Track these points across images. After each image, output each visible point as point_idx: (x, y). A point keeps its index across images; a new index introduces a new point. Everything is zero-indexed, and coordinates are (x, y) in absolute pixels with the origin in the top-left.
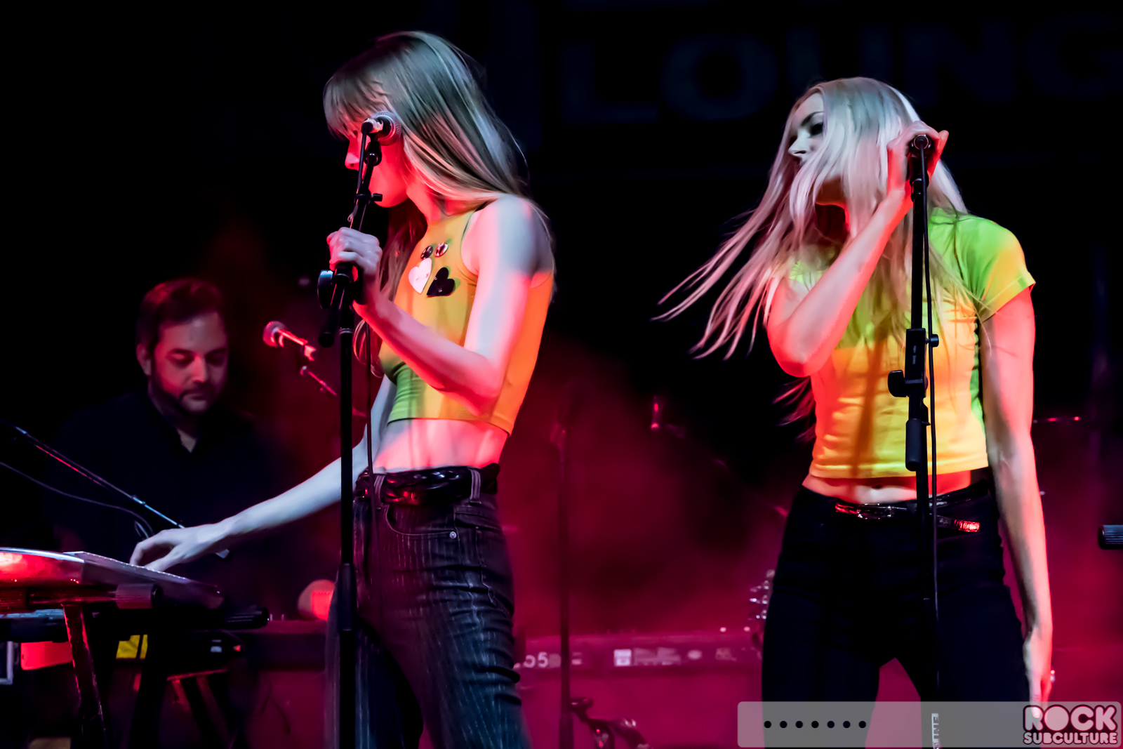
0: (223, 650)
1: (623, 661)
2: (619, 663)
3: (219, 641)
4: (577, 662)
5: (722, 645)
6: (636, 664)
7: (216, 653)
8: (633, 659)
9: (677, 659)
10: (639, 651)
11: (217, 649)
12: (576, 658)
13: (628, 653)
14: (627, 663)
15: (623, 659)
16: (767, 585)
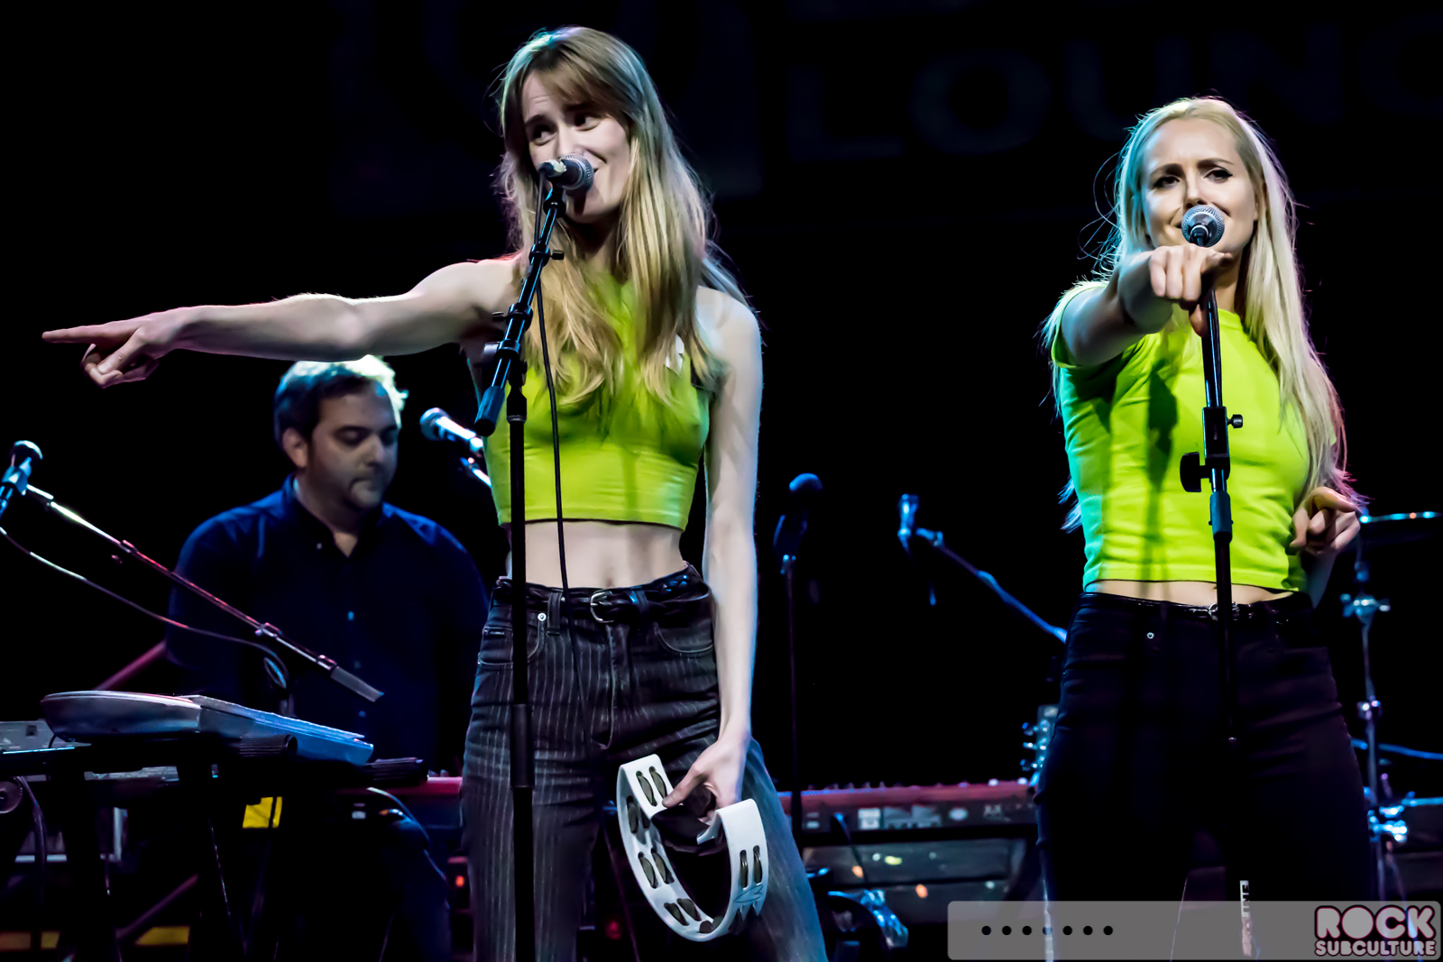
0: (367, 815)
1: (871, 823)
2: (865, 826)
3: (362, 805)
4: (813, 825)
5: (993, 802)
6: (886, 826)
7: (359, 821)
8: (882, 820)
9: (936, 819)
10: (889, 811)
11: (359, 815)
12: (813, 820)
13: (875, 813)
14: (875, 825)
15: (870, 821)
16: (1045, 726)
